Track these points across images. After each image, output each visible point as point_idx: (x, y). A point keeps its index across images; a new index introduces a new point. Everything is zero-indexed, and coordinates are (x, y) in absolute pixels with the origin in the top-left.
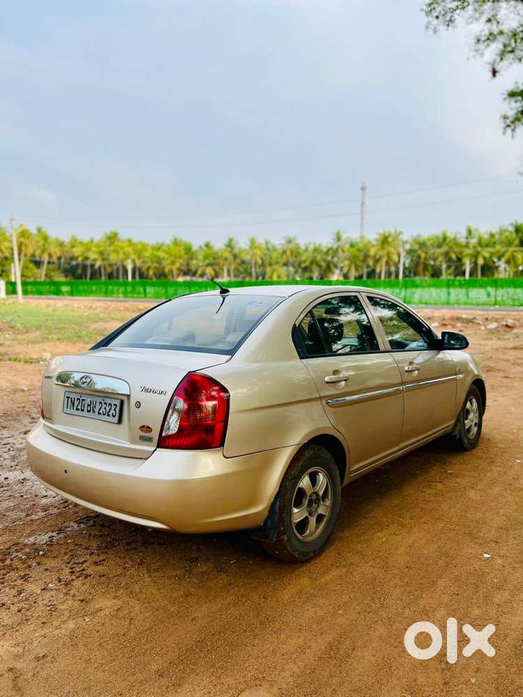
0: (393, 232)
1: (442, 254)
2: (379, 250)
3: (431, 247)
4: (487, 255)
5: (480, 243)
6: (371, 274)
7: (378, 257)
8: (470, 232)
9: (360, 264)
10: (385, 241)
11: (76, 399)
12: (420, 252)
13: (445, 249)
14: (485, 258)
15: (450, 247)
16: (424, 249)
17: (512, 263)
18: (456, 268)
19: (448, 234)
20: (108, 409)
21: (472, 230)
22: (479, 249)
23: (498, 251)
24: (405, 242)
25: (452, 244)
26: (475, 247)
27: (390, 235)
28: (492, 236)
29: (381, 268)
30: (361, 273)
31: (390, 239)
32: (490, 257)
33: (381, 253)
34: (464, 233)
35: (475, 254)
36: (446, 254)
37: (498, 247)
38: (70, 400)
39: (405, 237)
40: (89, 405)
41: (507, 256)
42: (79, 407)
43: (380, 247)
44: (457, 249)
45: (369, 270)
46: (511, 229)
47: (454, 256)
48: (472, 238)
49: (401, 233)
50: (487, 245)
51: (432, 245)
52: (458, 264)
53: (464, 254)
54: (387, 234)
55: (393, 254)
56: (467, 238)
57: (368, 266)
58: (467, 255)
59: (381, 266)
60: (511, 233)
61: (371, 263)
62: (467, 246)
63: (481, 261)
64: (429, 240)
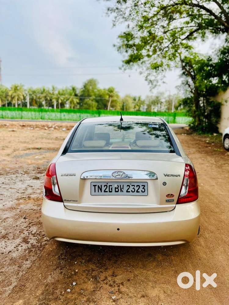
0: (19, 85)
1: (44, 97)
2: (13, 93)
3: (38, 93)
4: (62, 99)
5: (59, 93)
6: (9, 104)
7: (13, 96)
8: (54, 88)
9: (4, 99)
10: (16, 89)
11: (103, 187)
12: (33, 95)
13: (44, 95)
14: (61, 100)
15: (47, 94)
16: (35, 94)
17: (72, 103)
18: (49, 103)
19: (45, 88)
20: (136, 189)
21: (55, 88)
22: (59, 96)
23: (67, 98)
24: (25, 90)
25: (47, 93)
26: (57, 95)
27: (18, 86)
28: (63, 91)
29: (15, 102)
30: (4, 103)
31: (18, 88)
32: (64, 100)
33: (14, 94)
34: (51, 88)
35: (57, 98)
36: (45, 97)
37: (67, 96)
38: (97, 187)
39: (25, 88)
40: (116, 188)
41: (70, 99)
42: (107, 190)
43: (13, 91)
44: (50, 95)
45: (8, 102)
46: (71, 89)
47: (49, 98)
48: (55, 91)
49: (23, 86)
50: (62, 95)
51: (38, 92)
52: (50, 102)
53: (53, 97)
54: (17, 86)
55: (21, 95)
56: (53, 90)
57: (8, 100)
58: (54, 98)
59: (15, 101)
60: (71, 90)
61: (10, 99)
62: (53, 94)
63: (60, 101)
64: (36, 90)
